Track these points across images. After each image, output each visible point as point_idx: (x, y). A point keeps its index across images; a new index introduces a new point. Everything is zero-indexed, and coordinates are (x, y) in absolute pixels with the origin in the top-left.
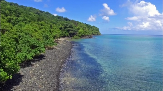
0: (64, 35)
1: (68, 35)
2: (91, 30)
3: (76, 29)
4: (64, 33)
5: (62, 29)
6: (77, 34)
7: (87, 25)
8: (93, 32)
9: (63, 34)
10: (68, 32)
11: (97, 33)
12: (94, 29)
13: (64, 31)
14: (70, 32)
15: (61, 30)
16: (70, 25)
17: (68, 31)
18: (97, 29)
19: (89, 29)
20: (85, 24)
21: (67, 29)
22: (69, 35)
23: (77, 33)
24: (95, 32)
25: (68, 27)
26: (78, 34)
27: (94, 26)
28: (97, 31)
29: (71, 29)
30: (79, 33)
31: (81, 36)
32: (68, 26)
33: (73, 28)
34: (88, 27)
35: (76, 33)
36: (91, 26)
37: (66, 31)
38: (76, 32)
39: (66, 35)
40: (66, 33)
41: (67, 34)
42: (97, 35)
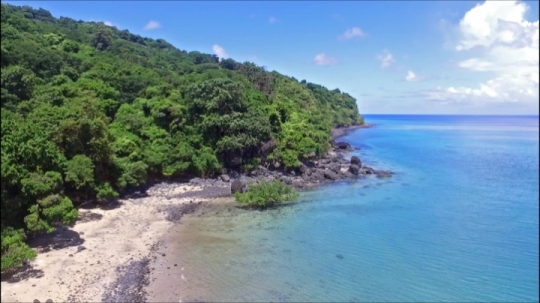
0: (186, 165)
1: (209, 164)
2: (328, 105)
3: (267, 119)
4: (183, 149)
5: (173, 125)
6: (271, 150)
7: (311, 87)
8: (339, 114)
9: (175, 160)
10: (214, 146)
11: (352, 117)
12: (339, 102)
13: (188, 133)
14: (226, 139)
15: (166, 127)
16: (225, 92)
17: (215, 133)
18: (350, 103)
19: (323, 102)
20: (304, 82)
21: (207, 120)
22: (217, 165)
23: (274, 142)
24: (344, 115)
25: (214, 110)
26: (278, 152)
27: (337, 91)
28: (351, 112)
29: (234, 120)
30: (289, 147)
31: (299, 163)
32: (210, 104)
33: (243, 110)
34: (316, 97)
35: (265, 146)
36: (327, 91)
37: (196, 138)
38: (265, 137)
39: (200, 164)
40: (196, 146)
41: (207, 154)
42: (354, 124)
